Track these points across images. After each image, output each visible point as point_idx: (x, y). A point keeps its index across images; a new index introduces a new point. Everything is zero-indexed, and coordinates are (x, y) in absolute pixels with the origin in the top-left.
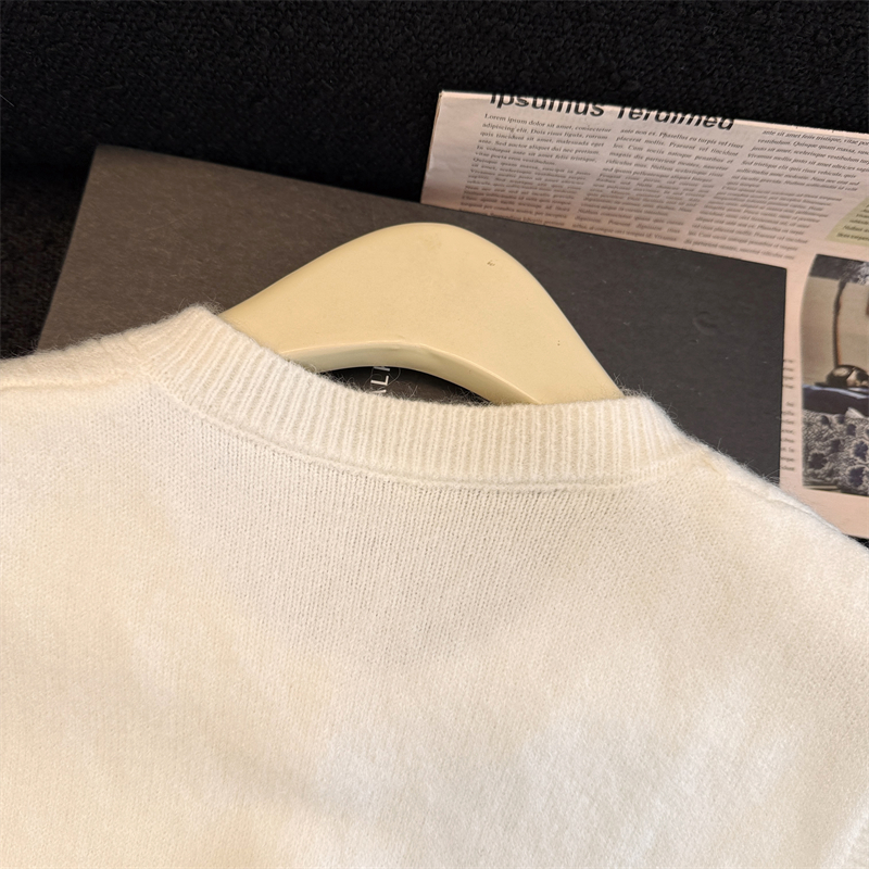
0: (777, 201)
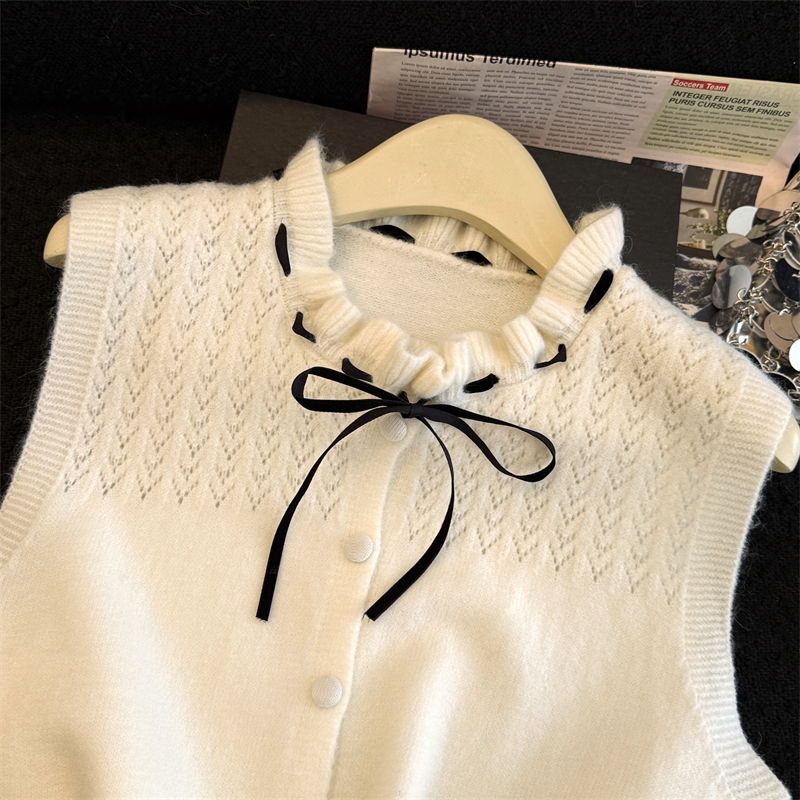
0: (597, 118)
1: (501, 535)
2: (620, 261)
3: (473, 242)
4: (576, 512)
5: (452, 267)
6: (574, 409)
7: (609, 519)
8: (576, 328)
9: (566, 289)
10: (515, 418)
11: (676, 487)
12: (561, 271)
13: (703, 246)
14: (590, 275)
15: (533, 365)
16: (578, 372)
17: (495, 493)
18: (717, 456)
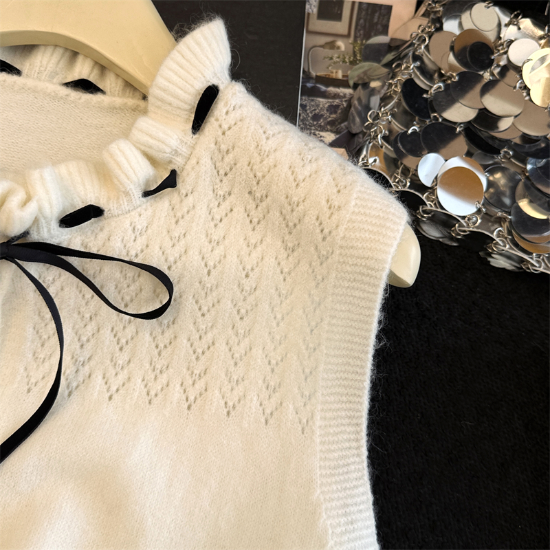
1: (129, 378)
2: (228, 77)
3: (83, 70)
4: (206, 346)
5: (61, 98)
6: (188, 236)
7: (239, 350)
8: (184, 150)
9: (169, 108)
10: (124, 253)
11: (301, 312)
12: (160, 88)
13: (340, 75)
14: (192, 90)
15: (140, 194)
16: (191, 198)
17: (119, 335)
18: (334, 275)
